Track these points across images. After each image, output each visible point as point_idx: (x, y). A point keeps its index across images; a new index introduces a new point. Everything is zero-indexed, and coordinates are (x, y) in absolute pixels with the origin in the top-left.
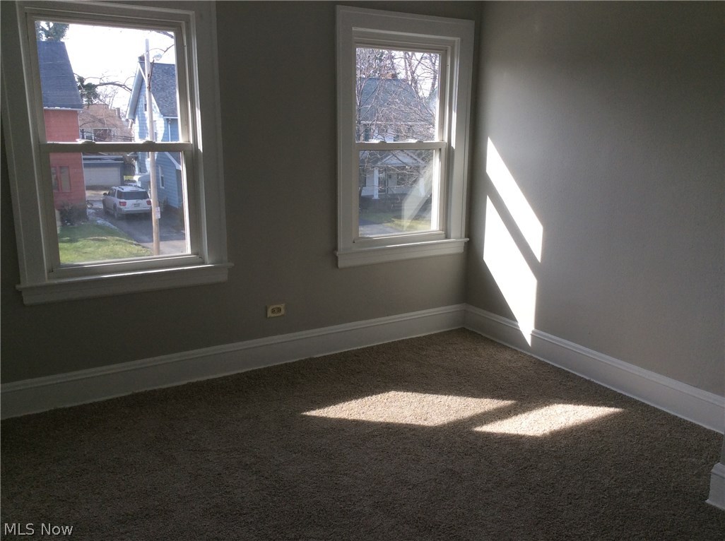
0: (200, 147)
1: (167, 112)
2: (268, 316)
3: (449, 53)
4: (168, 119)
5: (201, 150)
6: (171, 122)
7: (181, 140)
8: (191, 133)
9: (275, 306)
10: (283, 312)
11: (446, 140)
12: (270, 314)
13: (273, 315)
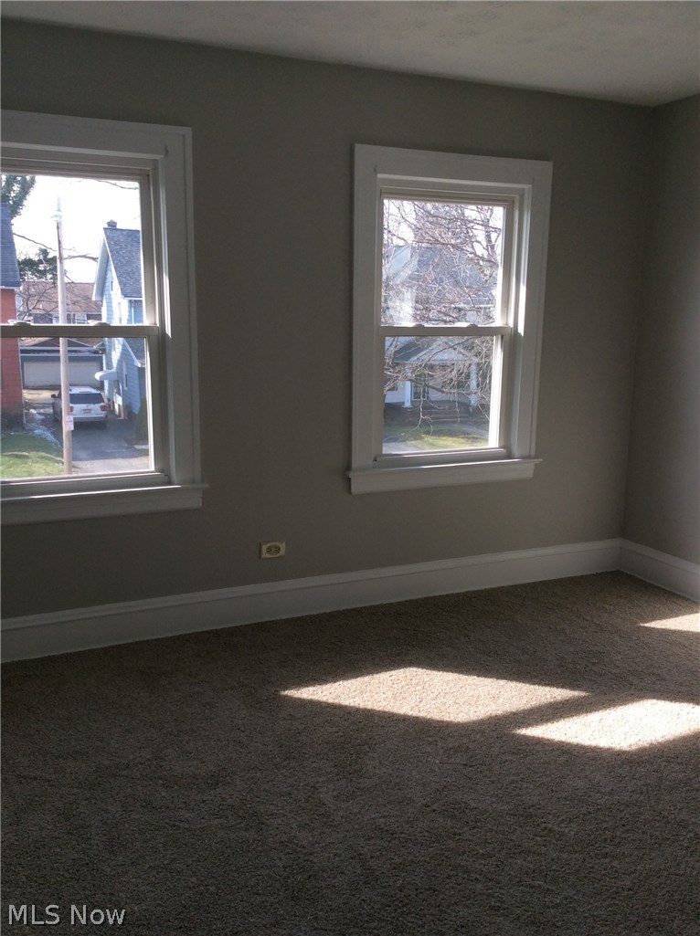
0: (168, 331)
1: (129, 291)
2: (263, 556)
3: (517, 204)
4: (130, 301)
5: (170, 335)
6: (135, 305)
7: (146, 322)
8: (157, 314)
9: (272, 544)
10: (282, 552)
11: (511, 324)
12: (265, 555)
13: (268, 556)
